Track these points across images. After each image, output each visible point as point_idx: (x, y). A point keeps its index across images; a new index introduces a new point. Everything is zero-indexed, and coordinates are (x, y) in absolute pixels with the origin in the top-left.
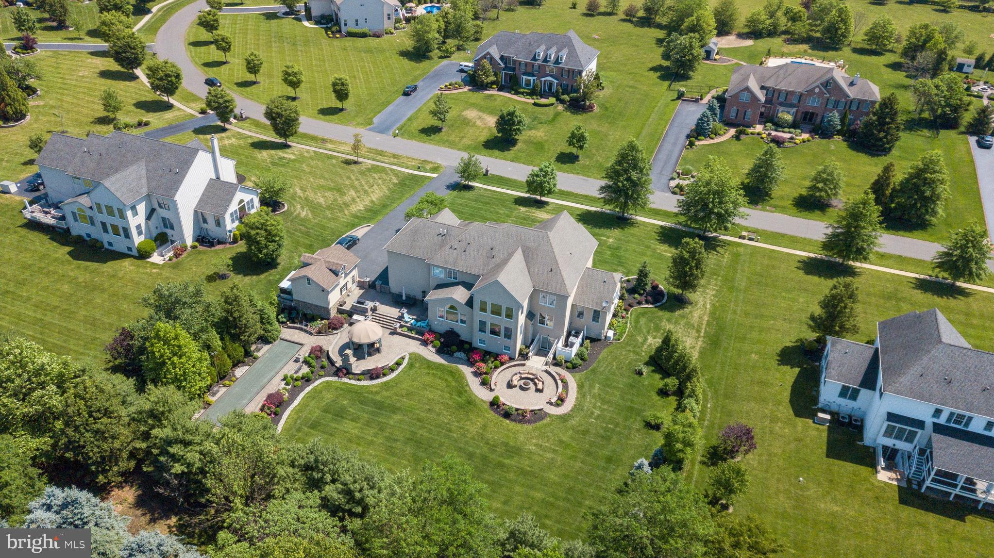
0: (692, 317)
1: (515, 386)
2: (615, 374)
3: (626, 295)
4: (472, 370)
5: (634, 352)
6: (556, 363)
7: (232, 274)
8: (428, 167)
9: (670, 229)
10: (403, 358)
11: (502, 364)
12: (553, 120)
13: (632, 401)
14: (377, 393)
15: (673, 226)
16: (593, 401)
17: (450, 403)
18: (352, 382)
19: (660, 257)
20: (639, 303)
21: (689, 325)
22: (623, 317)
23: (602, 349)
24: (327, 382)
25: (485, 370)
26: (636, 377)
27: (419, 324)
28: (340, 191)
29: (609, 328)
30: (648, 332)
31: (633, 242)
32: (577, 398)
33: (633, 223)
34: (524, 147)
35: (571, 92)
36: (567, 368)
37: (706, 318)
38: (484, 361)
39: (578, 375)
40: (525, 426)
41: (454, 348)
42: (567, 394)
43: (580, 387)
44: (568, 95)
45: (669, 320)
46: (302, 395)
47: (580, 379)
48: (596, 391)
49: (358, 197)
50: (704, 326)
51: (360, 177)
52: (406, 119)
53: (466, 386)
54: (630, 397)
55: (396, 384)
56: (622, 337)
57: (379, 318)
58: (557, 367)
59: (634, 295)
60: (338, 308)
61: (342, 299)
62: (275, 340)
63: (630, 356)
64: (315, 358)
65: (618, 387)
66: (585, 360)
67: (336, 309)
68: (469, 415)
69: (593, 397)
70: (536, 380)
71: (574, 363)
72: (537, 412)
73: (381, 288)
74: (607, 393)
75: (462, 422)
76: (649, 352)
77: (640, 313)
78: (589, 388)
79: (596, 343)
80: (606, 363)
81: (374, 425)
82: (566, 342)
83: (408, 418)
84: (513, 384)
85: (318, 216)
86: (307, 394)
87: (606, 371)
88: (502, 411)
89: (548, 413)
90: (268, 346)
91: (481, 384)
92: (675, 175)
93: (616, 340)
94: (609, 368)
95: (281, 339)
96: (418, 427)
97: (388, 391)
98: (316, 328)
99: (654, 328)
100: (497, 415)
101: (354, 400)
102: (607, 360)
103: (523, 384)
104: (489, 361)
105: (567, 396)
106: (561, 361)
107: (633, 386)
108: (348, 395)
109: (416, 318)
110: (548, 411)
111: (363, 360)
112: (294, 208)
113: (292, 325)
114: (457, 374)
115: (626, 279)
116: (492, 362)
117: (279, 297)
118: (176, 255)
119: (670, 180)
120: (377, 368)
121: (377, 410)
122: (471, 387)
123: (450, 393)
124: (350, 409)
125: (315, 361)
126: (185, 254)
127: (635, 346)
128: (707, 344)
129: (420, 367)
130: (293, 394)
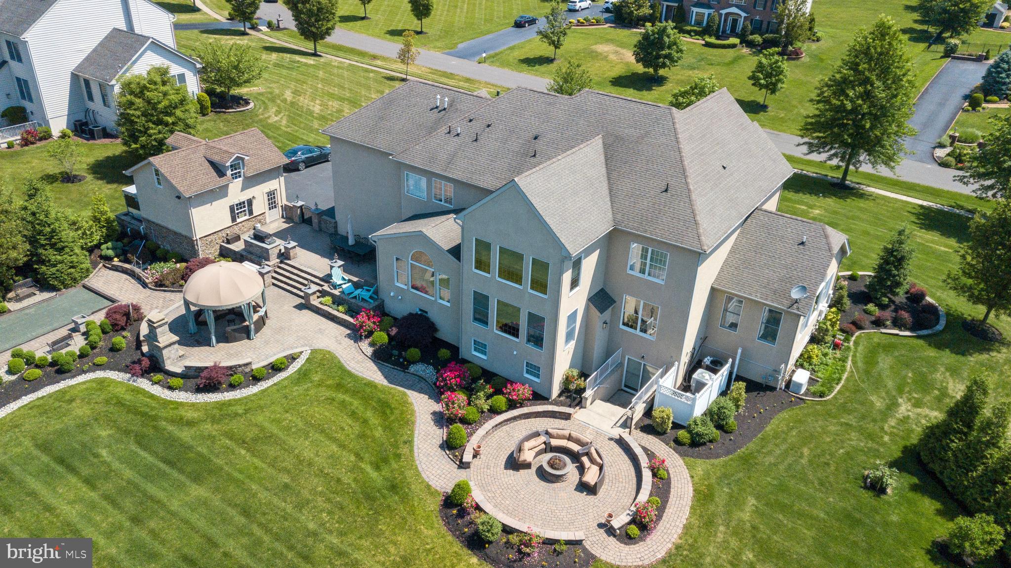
1: (528, 466)
2: (805, 480)
3: (847, 301)
4: (438, 407)
5: (861, 430)
6: (651, 427)
7: (89, 177)
9: (940, 212)
10: (293, 358)
11: (512, 405)
12: (732, 62)
14: (190, 423)
15: (946, 209)
16: (734, 543)
17: (347, 479)
18: (157, 390)
19: (925, 250)
20: (878, 323)
22: (836, 346)
23: (775, 411)
24: (101, 382)
25: (461, 412)
26: (866, 496)
27: (358, 292)
28: (355, 103)
29: (799, 365)
30: (900, 390)
31: (863, 220)
32: (687, 528)
33: (863, 194)
35: (767, 32)
36: (678, 442)
38: (470, 391)
39: (702, 466)
41: (414, 352)
42: (661, 509)
43: (704, 498)
44: (761, 35)
45: (954, 371)
46: (26, 400)
47: (707, 475)
48: (746, 516)
52: (505, 47)
53: (405, 443)
54: (845, 552)
55: (247, 411)
56: (830, 391)
57: (288, 274)
58: (650, 437)
59: (866, 305)
60: (221, 246)
61: (236, 230)
62: (66, 287)
63: (850, 440)
64: (108, 328)
65: (812, 517)
66: (726, 432)
67: (218, 247)
68: (377, 521)
69: (735, 533)
70: (585, 459)
71: (698, 434)
72: (564, 547)
73: (320, 222)
74: (778, 527)
75: (351, 538)
76: (903, 438)
77: (879, 344)
78: (727, 505)
79: (761, 393)
80: (784, 447)
81: (128, 503)
82: (684, 379)
83: (223, 500)
84: (521, 459)
85: (295, 125)
86: (38, 399)
87: (781, 467)
88: (467, 526)
89: (594, 557)
90: (46, 295)
91: (442, 447)
92: (946, 140)
93: (814, 394)
94: (790, 460)
95: (84, 287)
96: (231, 529)
97: (218, 423)
98: (158, 275)
99: (915, 382)
100: (450, 538)
101: (127, 432)
102: (785, 440)
103: (549, 463)
104: (481, 394)
105: (659, 517)
106: (663, 422)
107: (858, 522)
108: (124, 418)
109: (355, 279)
110: (596, 551)
111: (207, 348)
112: (264, 111)
113: (120, 264)
114: (396, 412)
115: (850, 273)
116: (488, 397)
117: (126, 214)
118: (26, 142)
119: (934, 148)
120: (215, 367)
121: (162, 466)
122: (415, 447)
123: (357, 455)
124: (104, 453)
125: (104, 332)
126: (43, 143)
127: (863, 417)
129: (321, 384)
130: (7, 393)
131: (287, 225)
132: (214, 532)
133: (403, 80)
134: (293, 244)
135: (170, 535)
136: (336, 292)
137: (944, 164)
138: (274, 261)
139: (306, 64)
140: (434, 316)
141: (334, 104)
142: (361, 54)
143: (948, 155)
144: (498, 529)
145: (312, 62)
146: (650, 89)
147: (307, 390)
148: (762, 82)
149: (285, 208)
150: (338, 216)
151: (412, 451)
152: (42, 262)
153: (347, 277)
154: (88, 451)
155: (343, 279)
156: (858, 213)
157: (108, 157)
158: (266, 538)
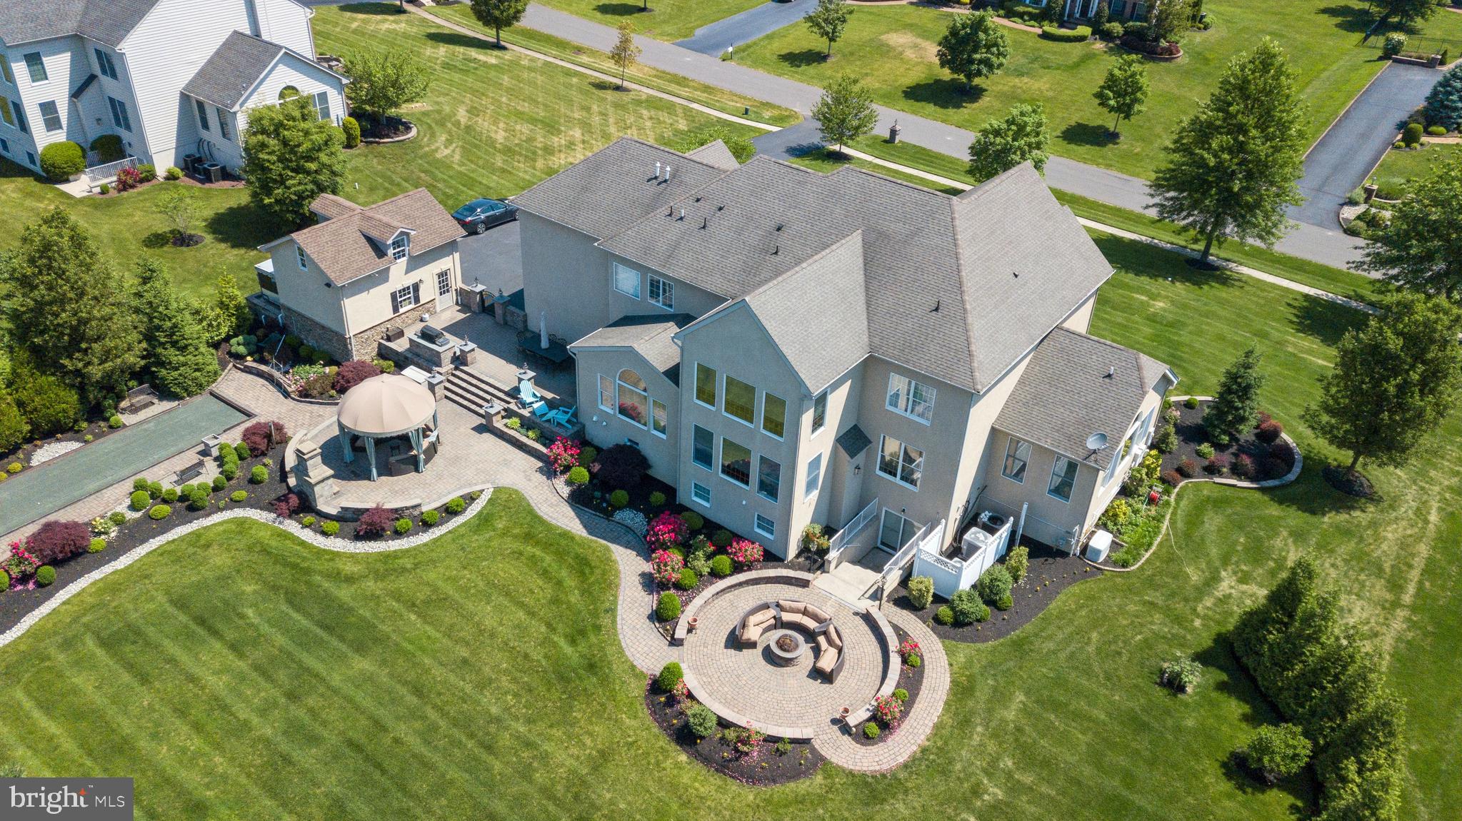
0: (1378, 539)
1: (753, 645)
2: (1088, 672)
3: (1174, 440)
4: (647, 567)
5: (1167, 611)
6: (906, 601)
7: (209, 238)
8: (767, 114)
9: (1331, 305)
10: (471, 498)
11: (738, 568)
12: (1077, 65)
13: (1129, 779)
14: (350, 579)
15: (1340, 299)
16: (992, 747)
17: (537, 655)
18: (308, 536)
19: (1295, 364)
20: (1211, 470)
21: (1363, 562)
22: (1152, 501)
23: (1063, 583)
24: (241, 522)
25: (675, 576)
26: (1160, 694)
27: (552, 414)
28: (551, 127)
29: (1102, 525)
30: (1225, 561)
31: (1219, 318)
32: (938, 727)
33: (1228, 278)
34: (997, 104)
35: (1131, 19)
36: (938, 620)
37: (1423, 550)
38: (687, 549)
39: (964, 651)
40: (734, 786)
41: (621, 495)
42: (909, 704)
43: (962, 690)
44: (1122, 23)
45: (1299, 536)
46: (154, 543)
47: (969, 663)
48: (1010, 715)
49: (584, 142)
50: (1415, 575)
51: (611, 110)
52: (762, 35)
53: (607, 611)
54: (1123, 761)
55: (416, 566)
56: (1136, 559)
57: (464, 385)
58: (905, 612)
59: (1199, 445)
60: (380, 344)
61: (398, 323)
62: (190, 394)
63: (1152, 623)
64: (246, 453)
65: (1090, 719)
66: (999, 609)
67: (375, 345)
68: (571, 707)
69: (994, 736)
70: (822, 639)
71: (962, 613)
72: (789, 747)
73: (504, 314)
74: (1047, 731)
75: (541, 726)
76: (1218, 623)
77: (1209, 498)
78: (989, 701)
79: (1051, 560)
80: (1068, 630)
81: (282, 675)
82: (955, 539)
83: (391, 675)
84: (745, 637)
85: (472, 162)
86: (168, 543)
87: (1062, 656)
88: (676, 717)
89: (823, 759)
90: (167, 405)
91: (650, 618)
92: (1359, 194)
93: (1115, 564)
94: (1072, 648)
95: (212, 394)
96: (401, 710)
97: (382, 580)
98: (303, 382)
99: (1247, 550)
100: (656, 730)
101: (275, 588)
102: (1071, 621)
103: (777, 642)
104: (700, 554)
105: (905, 714)
106: (922, 596)
107: (1143, 727)
108: (270, 571)
109: (549, 395)
110: (826, 752)
111: (366, 482)
112: (429, 140)
113: (255, 365)
114: (597, 571)
115: (1186, 398)
116: (709, 557)
117: (260, 296)
118: (124, 186)
119: (1342, 205)
120: (378, 510)
121: (319, 631)
122: (619, 618)
123: (549, 625)
124: (250, 612)
125: (241, 458)
126: (145, 186)
127: (1173, 595)
128: (1426, 634)
129: (505, 533)
130: (132, 535)
131: (461, 316)
132: (381, 713)
133: (618, 88)
134: (471, 345)
135: (333, 715)
136: (526, 413)
137: (1351, 232)
138: (447, 367)
139: (485, 65)
140: (647, 449)
141: (524, 129)
142: (561, 44)
143: (1359, 218)
144: (713, 722)
145: (493, 61)
146: (958, 106)
147: (489, 540)
148: (1112, 103)
149: (460, 292)
150: (529, 307)
151: (614, 622)
152: (162, 364)
153: (540, 392)
154: (231, 610)
155: (535, 395)
156: (1215, 308)
157: (231, 209)
158: (442, 723)
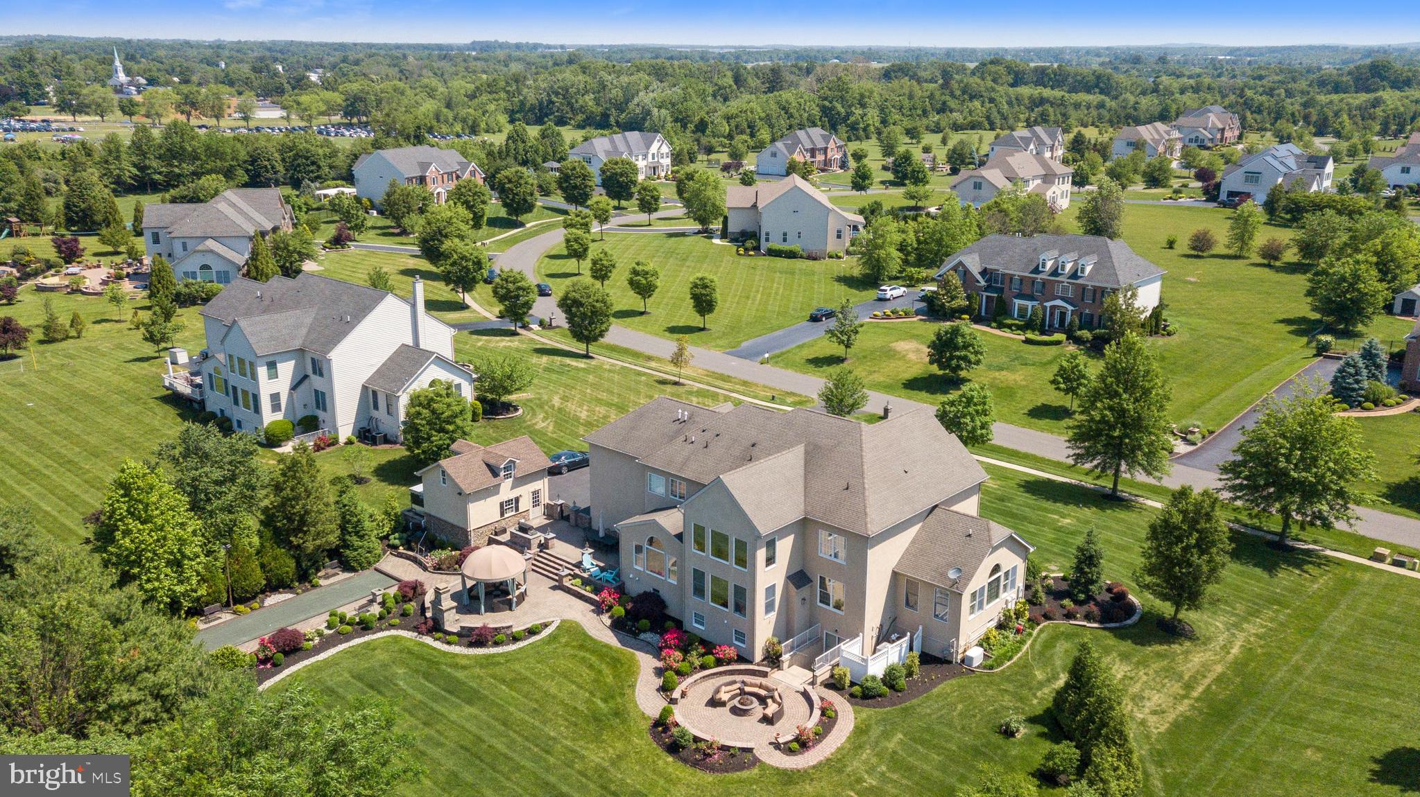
0: (1186, 661)
1: (723, 704)
2: (950, 725)
3: (1040, 596)
4: (658, 663)
5: (1015, 694)
6: (834, 684)
8: (788, 399)
10: (546, 625)
11: (719, 662)
14: (464, 668)
16: (874, 760)
17: (582, 707)
18: (438, 645)
20: (1069, 616)
21: (1170, 673)
22: (1019, 632)
23: (945, 678)
24: (395, 638)
25: (678, 667)
26: (997, 739)
27: (603, 575)
29: (979, 645)
32: (840, 749)
33: (1133, 506)
35: (1099, 327)
36: (852, 695)
37: (1219, 668)
38: (686, 651)
39: (866, 712)
40: (700, 773)
41: (645, 622)
42: (822, 736)
43: (860, 731)
44: (1090, 330)
46: (342, 647)
47: (869, 718)
48: (891, 745)
50: (1207, 681)
52: (794, 346)
53: (629, 686)
55: (507, 661)
56: (999, 665)
57: (545, 561)
58: (830, 691)
59: (1062, 600)
60: (490, 536)
61: (503, 524)
62: (363, 568)
63: (1002, 700)
64: (400, 599)
65: (945, 749)
66: (897, 691)
67: (487, 536)
68: (602, 733)
69: (877, 755)
70: (769, 700)
71: (869, 690)
72: (738, 751)
73: (576, 519)
74: (914, 754)
75: (581, 742)
77: (1063, 632)
78: (878, 737)
79: (939, 665)
80: (942, 703)
81: (420, 714)
83: (489, 716)
84: (719, 699)
85: (561, 430)
86: (349, 647)
87: (934, 716)
88: (667, 738)
89: (760, 761)
90: (347, 575)
91: (658, 690)
93: (985, 668)
94: (942, 712)
95: (376, 569)
96: (494, 733)
97: (485, 668)
98: (436, 561)
100: (655, 745)
102: (945, 698)
103: (740, 702)
104: (694, 653)
105: (819, 741)
106: (842, 682)
108: (413, 662)
109: (602, 564)
110: (762, 757)
111: (477, 614)
112: (531, 417)
113: (405, 551)
114: (625, 666)
115: (1063, 574)
116: (701, 656)
117: (411, 510)
118: (319, 448)
120: (485, 627)
121: (444, 693)
122: (637, 690)
123: (591, 693)
124: (401, 683)
125: (397, 603)
126: (332, 448)
127: (1022, 686)
128: (1201, 712)
129: (566, 645)
130: (327, 643)
131: (547, 521)
133: (676, 383)
134: (552, 535)
136: (585, 575)
138: (535, 549)
139: (577, 369)
140: (665, 594)
141: (602, 410)
142: (636, 355)
144: (690, 739)
145: (583, 366)
146: (945, 393)
147: (556, 648)
148: (1062, 386)
149: (547, 507)
150: (593, 513)
151: (634, 691)
152: (347, 546)
153: (595, 563)
154: (389, 681)
155: (592, 564)
157: (391, 461)
158: (519, 739)
